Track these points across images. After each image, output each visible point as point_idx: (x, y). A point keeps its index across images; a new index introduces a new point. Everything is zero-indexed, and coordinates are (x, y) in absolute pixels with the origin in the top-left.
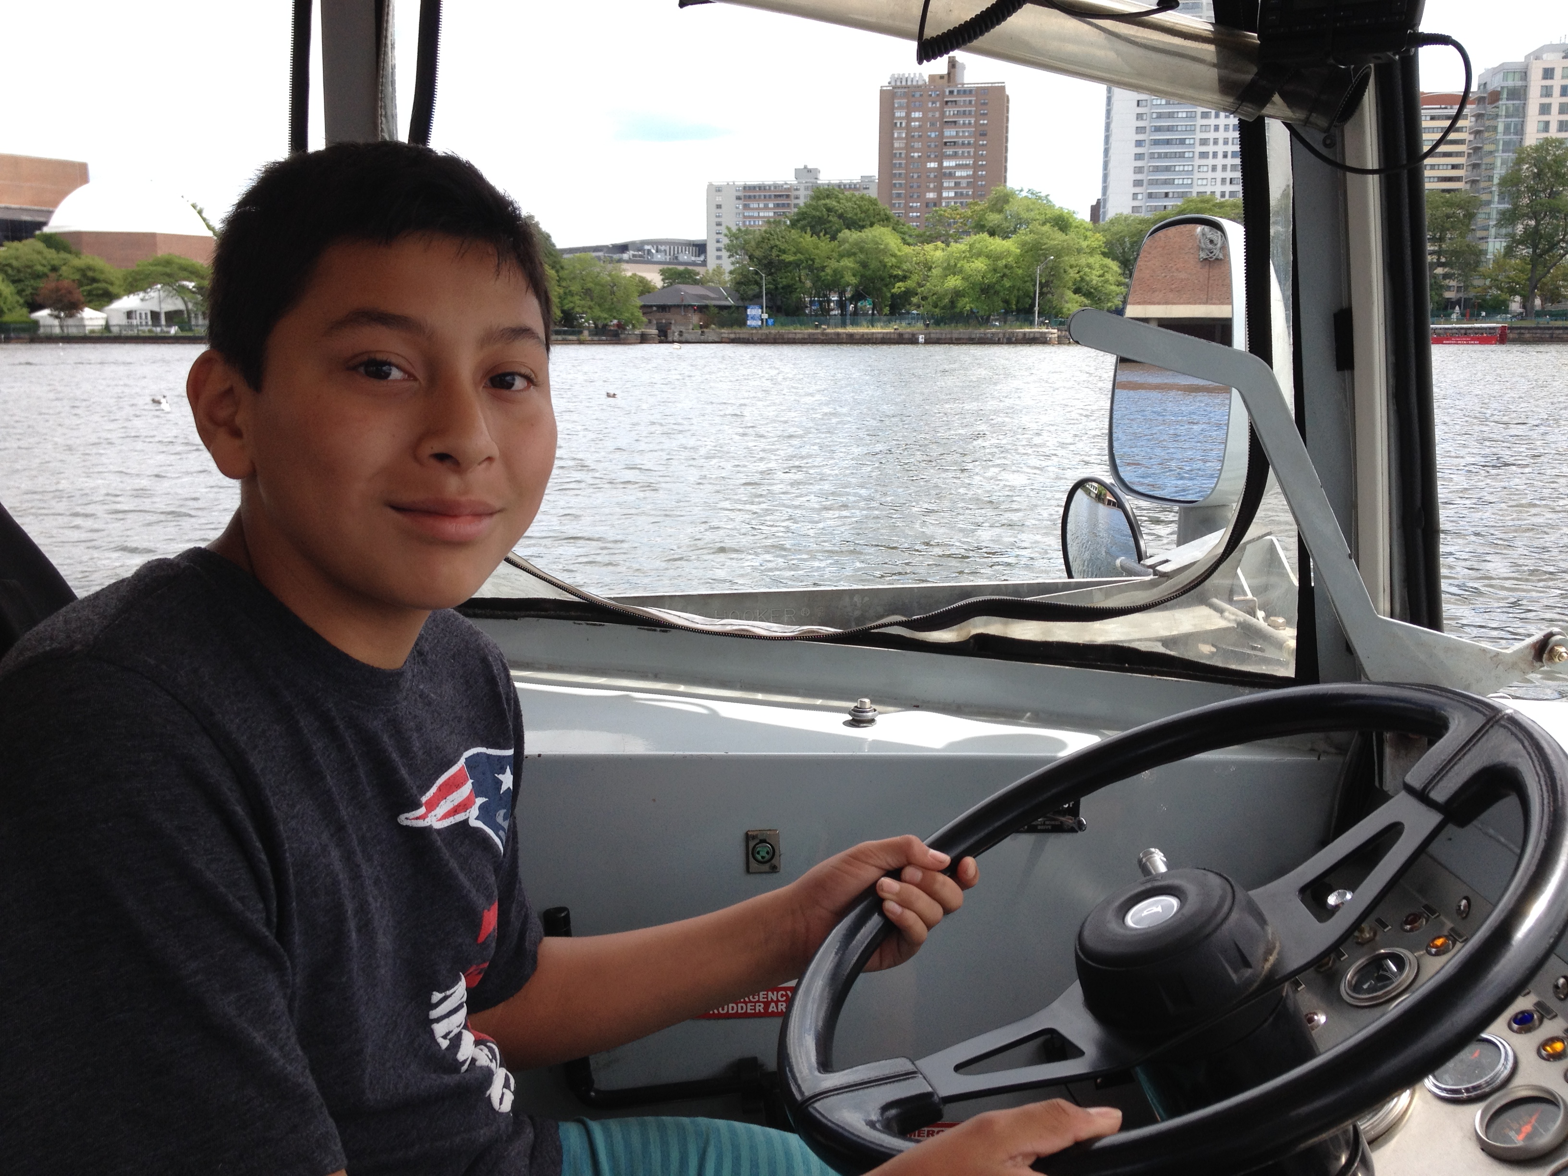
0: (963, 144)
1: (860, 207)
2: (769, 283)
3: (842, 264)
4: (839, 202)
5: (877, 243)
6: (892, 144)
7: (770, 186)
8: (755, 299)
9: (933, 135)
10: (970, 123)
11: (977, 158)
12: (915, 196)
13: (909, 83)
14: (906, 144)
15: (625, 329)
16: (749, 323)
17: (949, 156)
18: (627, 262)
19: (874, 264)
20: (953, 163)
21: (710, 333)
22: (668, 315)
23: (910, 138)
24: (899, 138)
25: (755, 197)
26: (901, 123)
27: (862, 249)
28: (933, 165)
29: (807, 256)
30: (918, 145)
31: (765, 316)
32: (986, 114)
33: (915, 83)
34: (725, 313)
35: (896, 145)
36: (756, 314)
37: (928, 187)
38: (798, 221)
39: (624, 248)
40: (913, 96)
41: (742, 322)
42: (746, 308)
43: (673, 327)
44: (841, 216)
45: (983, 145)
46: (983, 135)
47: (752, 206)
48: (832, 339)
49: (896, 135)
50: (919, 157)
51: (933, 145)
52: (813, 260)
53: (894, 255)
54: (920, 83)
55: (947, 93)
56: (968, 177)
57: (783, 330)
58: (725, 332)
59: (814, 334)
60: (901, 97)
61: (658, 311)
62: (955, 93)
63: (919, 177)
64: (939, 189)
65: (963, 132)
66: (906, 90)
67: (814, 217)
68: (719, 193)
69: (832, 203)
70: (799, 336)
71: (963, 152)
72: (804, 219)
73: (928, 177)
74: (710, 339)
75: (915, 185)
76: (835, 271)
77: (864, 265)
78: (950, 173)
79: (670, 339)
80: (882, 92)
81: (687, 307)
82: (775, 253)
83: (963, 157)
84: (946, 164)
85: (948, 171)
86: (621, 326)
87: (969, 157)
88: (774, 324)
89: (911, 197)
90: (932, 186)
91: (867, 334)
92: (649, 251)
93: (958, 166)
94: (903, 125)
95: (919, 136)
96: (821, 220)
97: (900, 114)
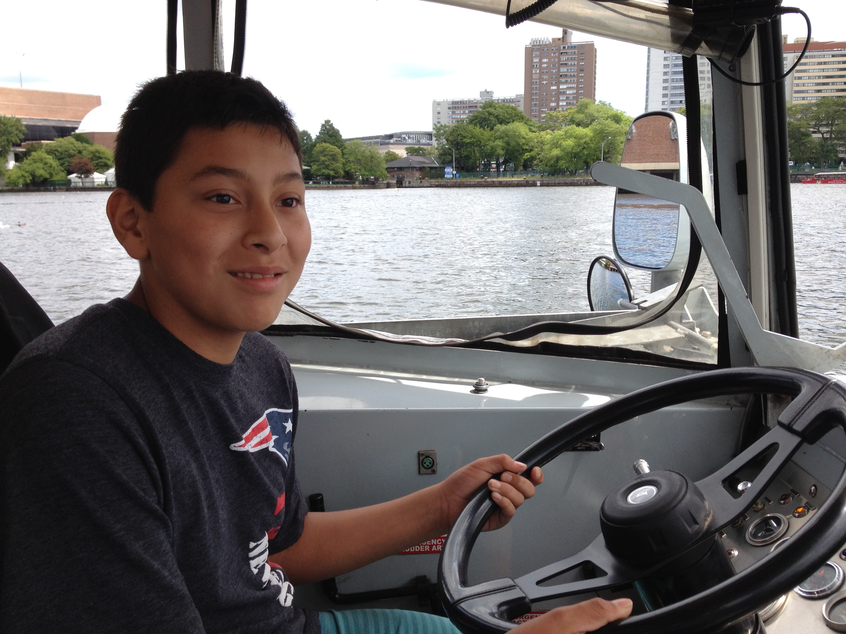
0: (571, 76)
1: (507, 111)
2: (457, 154)
3: (496, 143)
4: (495, 109)
5: (514, 132)
6: (532, 77)
7: (466, 102)
8: (449, 163)
9: (554, 71)
10: (574, 65)
11: (578, 83)
12: (544, 105)
13: (541, 43)
14: (540, 77)
15: (378, 181)
16: (446, 176)
17: (563, 82)
18: (392, 144)
19: (513, 143)
20: (565, 87)
21: (425, 182)
22: (403, 173)
23: (541, 73)
24: (536, 73)
25: (458, 107)
26: (537, 65)
27: (507, 135)
28: (554, 88)
29: (477, 139)
30: (545, 77)
31: (455, 172)
32: (584, 59)
33: (544, 43)
34: (433, 171)
35: (534, 76)
36: (449, 171)
37: (551, 100)
38: (473, 120)
39: (391, 136)
40: (543, 50)
41: (442, 176)
42: (444, 168)
43: (405, 179)
44: (497, 117)
45: (582, 76)
46: (582, 70)
47: (456, 112)
48: (490, 184)
49: (534, 72)
50: (546, 83)
51: (554, 77)
52: (480, 142)
53: (523, 138)
54: (547, 43)
55: (562, 48)
56: (573, 94)
57: (464, 180)
58: (433, 181)
59: (480, 182)
60: (536, 51)
61: (398, 170)
62: (566, 48)
64: (558, 101)
65: (571, 69)
66: (539, 47)
67: (482, 118)
68: (439, 106)
69: (491, 110)
70: (472, 183)
71: (571, 80)
72: (477, 119)
73: (552, 94)
74: (425, 185)
75: (544, 100)
76: (492, 148)
77: (508, 143)
78: (564, 92)
79: (404, 185)
80: (526, 48)
81: (413, 168)
82: (459, 138)
83: (571, 83)
84: (561, 87)
85: (562, 91)
86: (377, 179)
87: (574, 83)
88: (459, 177)
89: (542, 106)
90: (553, 99)
91: (509, 181)
92: (404, 138)
93: (568, 88)
94: (538, 66)
95: (547, 72)
96: (485, 120)
97: (536, 60)
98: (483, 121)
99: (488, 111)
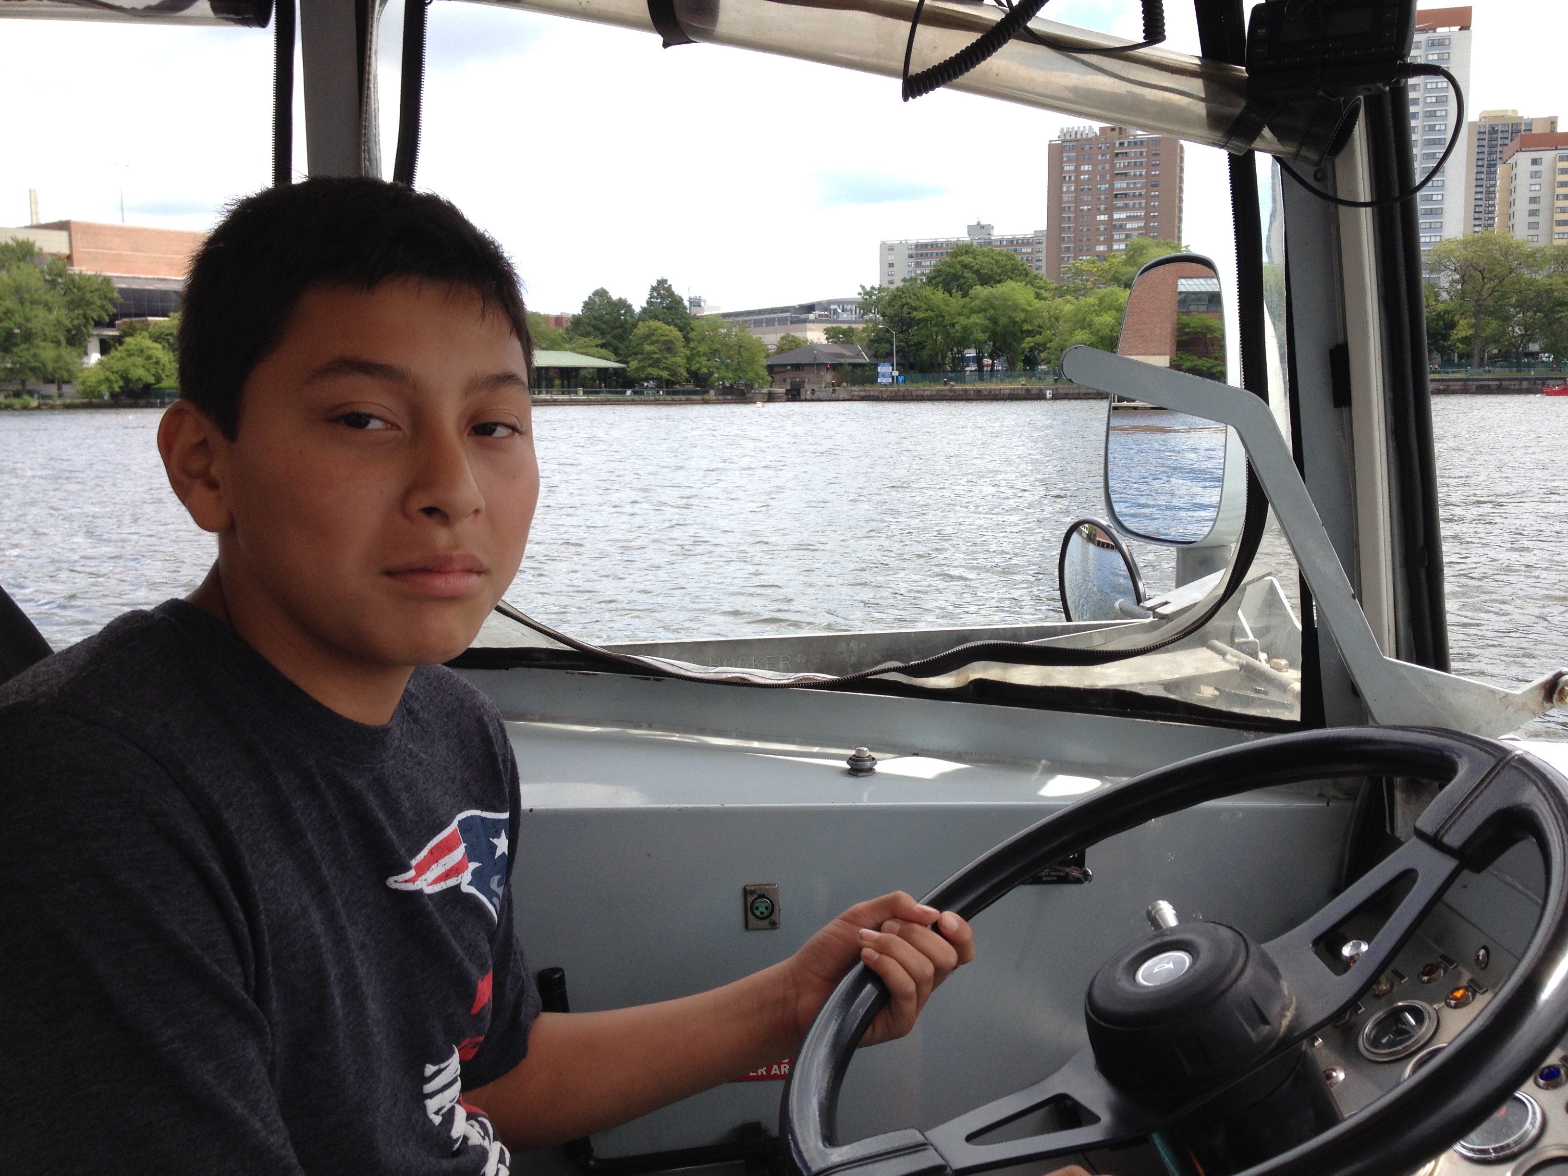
0: (1134, 196)
1: (997, 261)
2: (901, 341)
3: (971, 320)
4: (975, 258)
5: (1005, 299)
6: (1061, 198)
7: (942, 244)
8: (887, 357)
9: (1103, 187)
10: (1141, 175)
11: (1148, 209)
12: (1085, 248)
13: (1079, 136)
14: (1076, 198)
15: (752, 388)
16: (879, 380)
17: (1120, 207)
18: (813, 322)
19: (1003, 320)
20: (1123, 215)
21: (841, 391)
22: (802, 374)
23: (1079, 191)
24: (1068, 192)
25: (927, 254)
26: (1070, 177)
27: (992, 307)
28: (1102, 217)
29: (937, 312)
30: (1086, 198)
31: (896, 373)
32: (1158, 165)
33: (1084, 136)
34: (859, 371)
35: (1065, 198)
36: (886, 371)
37: (1098, 240)
38: (934, 278)
39: (810, 308)
40: (1083, 149)
41: (873, 379)
42: (876, 365)
43: (806, 386)
44: (977, 272)
45: (1155, 196)
46: (1155, 186)
47: (924, 264)
48: (959, 395)
49: (1065, 189)
50: (1088, 210)
51: (1103, 197)
52: (943, 317)
53: (1024, 310)
54: (1090, 136)
55: (1117, 145)
56: (1139, 228)
57: (912, 387)
58: (856, 390)
59: (941, 391)
60: (1069, 151)
61: (792, 369)
62: (1126, 145)
63: (1088, 230)
64: (1109, 241)
65: (1135, 183)
66: (1075, 144)
67: (949, 273)
68: (892, 252)
69: (967, 259)
70: (927, 393)
71: (1134, 204)
72: (940, 276)
73: (1098, 229)
74: (841, 397)
75: (1085, 239)
76: (965, 328)
77: (994, 320)
78: (1121, 226)
79: (803, 397)
80: (1052, 147)
81: (820, 366)
82: (905, 310)
83: (1134, 208)
84: (1116, 216)
85: (1118, 223)
86: (750, 386)
87: (1140, 208)
88: (904, 382)
89: (1081, 250)
90: (1102, 238)
91: (995, 390)
92: (835, 310)
93: (1129, 219)
94: (1073, 179)
95: (1089, 189)
96: (956, 277)
97: (1069, 167)
98: (952, 280)
99: (962, 261)
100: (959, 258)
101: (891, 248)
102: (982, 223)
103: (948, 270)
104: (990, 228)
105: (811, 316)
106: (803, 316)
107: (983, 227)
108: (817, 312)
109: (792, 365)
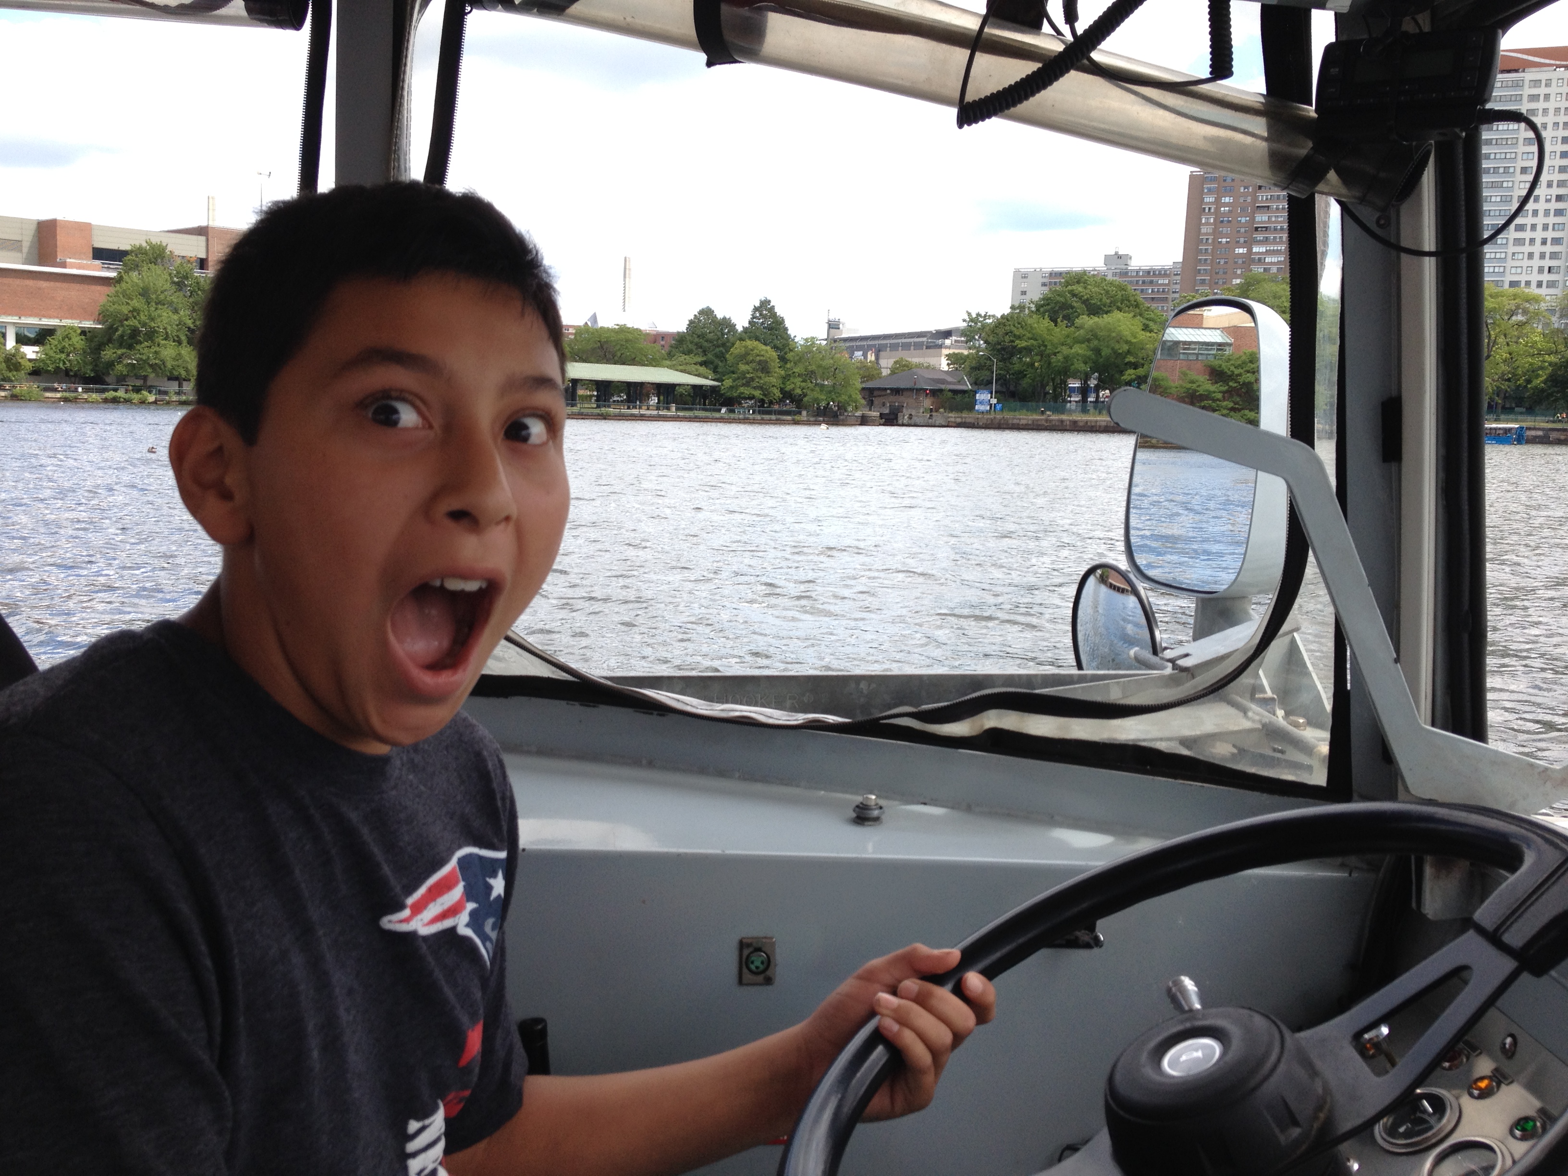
0: (1275, 229)
1: (1107, 292)
2: (1001, 369)
3: (1073, 351)
4: (1085, 288)
5: (1110, 330)
6: (1200, 230)
8: (986, 384)
9: (1243, 220)
10: (1283, 208)
12: (1221, 282)
14: (1214, 230)
15: (846, 411)
16: (977, 407)
17: (1260, 241)
18: (948, 347)
19: (1106, 352)
20: (1263, 249)
21: (938, 418)
22: (901, 398)
23: (1219, 222)
24: (1207, 224)
26: (1210, 209)
27: (1096, 336)
28: (1241, 251)
29: (1040, 342)
30: (1227, 230)
31: (994, 401)
34: (959, 397)
35: (1204, 230)
36: (984, 399)
37: (1235, 273)
38: (1042, 306)
40: (1224, 180)
41: (970, 406)
42: (976, 393)
43: (904, 410)
44: (1086, 302)
48: (1055, 425)
49: (1204, 220)
50: (1227, 242)
51: (1243, 230)
52: (1046, 346)
53: (1127, 342)
56: (1279, 262)
57: (1008, 415)
58: (953, 416)
59: (1038, 420)
60: (1210, 182)
61: (891, 394)
63: (1226, 263)
65: (1277, 217)
67: (1057, 302)
68: (1025, 280)
69: (1078, 288)
70: (1023, 422)
71: (1275, 238)
72: (1048, 304)
73: (1236, 263)
74: (937, 423)
75: (1221, 272)
76: (1066, 358)
77: (1097, 351)
78: (1260, 259)
79: (900, 422)
80: (1192, 177)
81: (919, 390)
82: (1007, 338)
83: (1274, 242)
84: (1255, 249)
85: (1257, 257)
86: (842, 408)
87: (1281, 243)
88: (1002, 410)
89: (1217, 284)
90: (1240, 272)
91: (1091, 421)
93: (1268, 252)
94: (1212, 211)
95: (1229, 222)
96: (1065, 306)
97: (1209, 199)
98: (1061, 308)
99: (1072, 290)
100: (1070, 288)
101: (1025, 276)
102: (1120, 253)
103: (1058, 298)
104: (1128, 257)
105: (948, 342)
106: (940, 342)
107: (1120, 257)
108: (954, 338)
109: (891, 389)
